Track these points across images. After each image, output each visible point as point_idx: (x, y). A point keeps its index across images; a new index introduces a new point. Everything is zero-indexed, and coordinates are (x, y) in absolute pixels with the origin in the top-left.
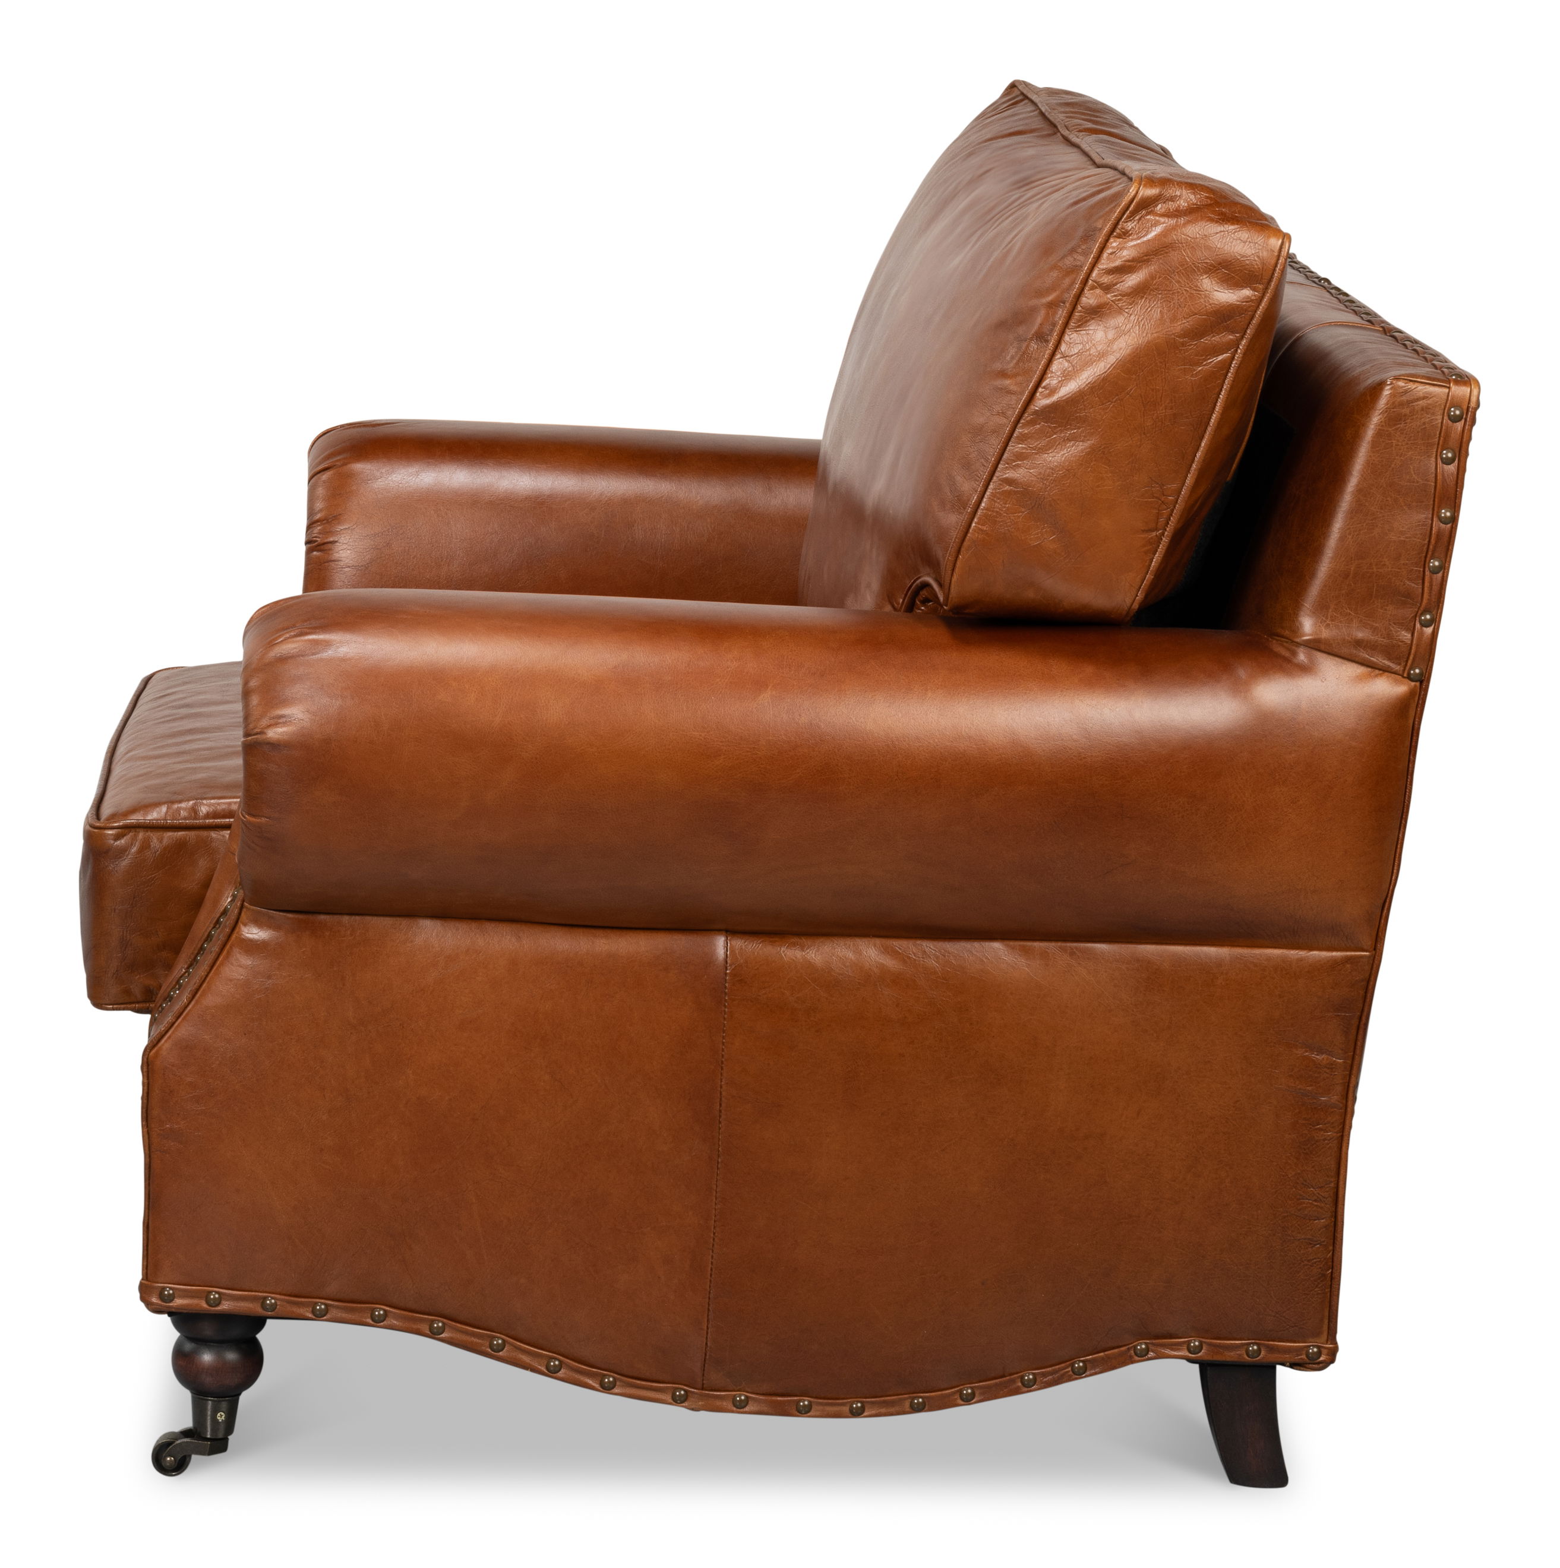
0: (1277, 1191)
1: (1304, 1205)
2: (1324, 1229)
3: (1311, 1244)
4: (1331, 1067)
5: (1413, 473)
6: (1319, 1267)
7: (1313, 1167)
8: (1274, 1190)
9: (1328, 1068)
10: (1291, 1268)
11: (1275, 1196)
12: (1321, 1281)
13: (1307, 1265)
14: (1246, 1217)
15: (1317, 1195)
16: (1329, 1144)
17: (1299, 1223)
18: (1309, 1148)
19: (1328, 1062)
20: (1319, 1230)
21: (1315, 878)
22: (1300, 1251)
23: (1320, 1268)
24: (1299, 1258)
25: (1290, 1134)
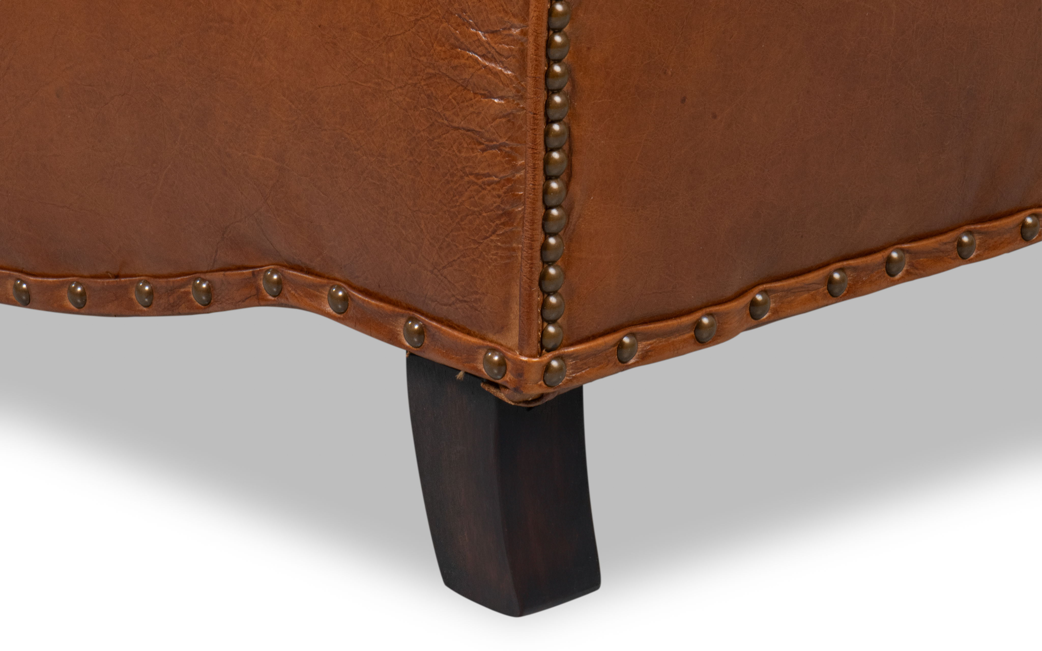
0: (417, 20)
1: (463, 61)
2: (504, 120)
3: (480, 143)
6: (494, 193)
8: (413, 18)
10: (448, 182)
11: (414, 30)
12: (503, 224)
13: (474, 183)
14: (373, 61)
15: (487, 45)
17: (454, 94)
20: (494, 120)
22: (460, 151)
23: (499, 196)
24: (459, 166)
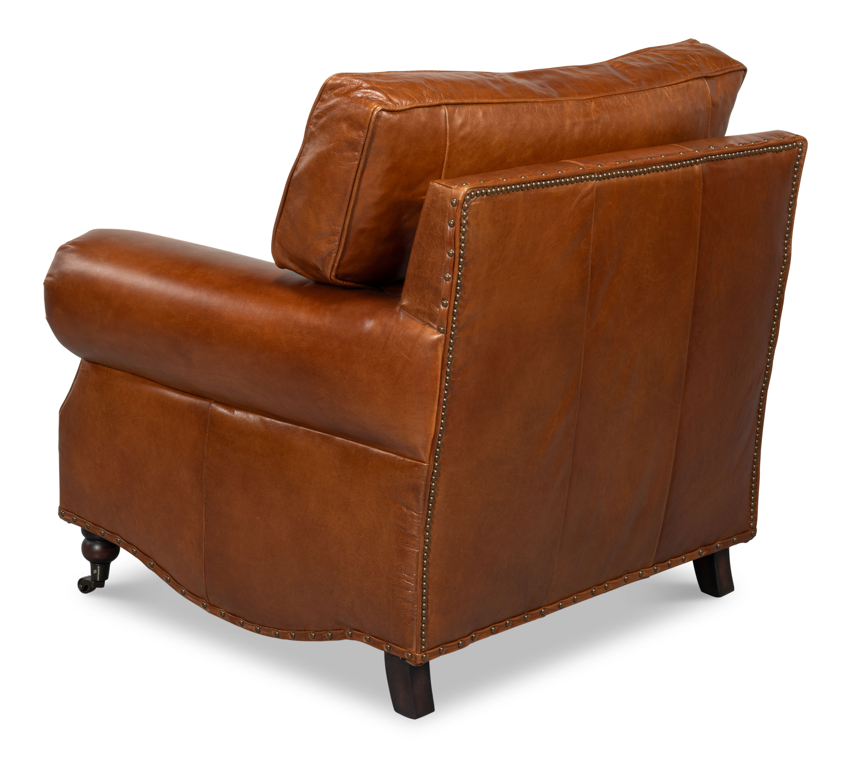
1: (401, 581)
2: (412, 596)
3: (406, 601)
4: (412, 516)
5: (438, 229)
7: (405, 564)
8: (388, 571)
9: (411, 517)
11: (389, 573)
12: (412, 621)
13: (404, 611)
14: (378, 580)
15: (407, 578)
16: (412, 554)
17: (399, 589)
18: (403, 554)
19: (410, 514)
20: (409, 596)
21: (394, 421)
22: (400, 603)
23: (410, 614)
24: (400, 607)
25: (394, 545)
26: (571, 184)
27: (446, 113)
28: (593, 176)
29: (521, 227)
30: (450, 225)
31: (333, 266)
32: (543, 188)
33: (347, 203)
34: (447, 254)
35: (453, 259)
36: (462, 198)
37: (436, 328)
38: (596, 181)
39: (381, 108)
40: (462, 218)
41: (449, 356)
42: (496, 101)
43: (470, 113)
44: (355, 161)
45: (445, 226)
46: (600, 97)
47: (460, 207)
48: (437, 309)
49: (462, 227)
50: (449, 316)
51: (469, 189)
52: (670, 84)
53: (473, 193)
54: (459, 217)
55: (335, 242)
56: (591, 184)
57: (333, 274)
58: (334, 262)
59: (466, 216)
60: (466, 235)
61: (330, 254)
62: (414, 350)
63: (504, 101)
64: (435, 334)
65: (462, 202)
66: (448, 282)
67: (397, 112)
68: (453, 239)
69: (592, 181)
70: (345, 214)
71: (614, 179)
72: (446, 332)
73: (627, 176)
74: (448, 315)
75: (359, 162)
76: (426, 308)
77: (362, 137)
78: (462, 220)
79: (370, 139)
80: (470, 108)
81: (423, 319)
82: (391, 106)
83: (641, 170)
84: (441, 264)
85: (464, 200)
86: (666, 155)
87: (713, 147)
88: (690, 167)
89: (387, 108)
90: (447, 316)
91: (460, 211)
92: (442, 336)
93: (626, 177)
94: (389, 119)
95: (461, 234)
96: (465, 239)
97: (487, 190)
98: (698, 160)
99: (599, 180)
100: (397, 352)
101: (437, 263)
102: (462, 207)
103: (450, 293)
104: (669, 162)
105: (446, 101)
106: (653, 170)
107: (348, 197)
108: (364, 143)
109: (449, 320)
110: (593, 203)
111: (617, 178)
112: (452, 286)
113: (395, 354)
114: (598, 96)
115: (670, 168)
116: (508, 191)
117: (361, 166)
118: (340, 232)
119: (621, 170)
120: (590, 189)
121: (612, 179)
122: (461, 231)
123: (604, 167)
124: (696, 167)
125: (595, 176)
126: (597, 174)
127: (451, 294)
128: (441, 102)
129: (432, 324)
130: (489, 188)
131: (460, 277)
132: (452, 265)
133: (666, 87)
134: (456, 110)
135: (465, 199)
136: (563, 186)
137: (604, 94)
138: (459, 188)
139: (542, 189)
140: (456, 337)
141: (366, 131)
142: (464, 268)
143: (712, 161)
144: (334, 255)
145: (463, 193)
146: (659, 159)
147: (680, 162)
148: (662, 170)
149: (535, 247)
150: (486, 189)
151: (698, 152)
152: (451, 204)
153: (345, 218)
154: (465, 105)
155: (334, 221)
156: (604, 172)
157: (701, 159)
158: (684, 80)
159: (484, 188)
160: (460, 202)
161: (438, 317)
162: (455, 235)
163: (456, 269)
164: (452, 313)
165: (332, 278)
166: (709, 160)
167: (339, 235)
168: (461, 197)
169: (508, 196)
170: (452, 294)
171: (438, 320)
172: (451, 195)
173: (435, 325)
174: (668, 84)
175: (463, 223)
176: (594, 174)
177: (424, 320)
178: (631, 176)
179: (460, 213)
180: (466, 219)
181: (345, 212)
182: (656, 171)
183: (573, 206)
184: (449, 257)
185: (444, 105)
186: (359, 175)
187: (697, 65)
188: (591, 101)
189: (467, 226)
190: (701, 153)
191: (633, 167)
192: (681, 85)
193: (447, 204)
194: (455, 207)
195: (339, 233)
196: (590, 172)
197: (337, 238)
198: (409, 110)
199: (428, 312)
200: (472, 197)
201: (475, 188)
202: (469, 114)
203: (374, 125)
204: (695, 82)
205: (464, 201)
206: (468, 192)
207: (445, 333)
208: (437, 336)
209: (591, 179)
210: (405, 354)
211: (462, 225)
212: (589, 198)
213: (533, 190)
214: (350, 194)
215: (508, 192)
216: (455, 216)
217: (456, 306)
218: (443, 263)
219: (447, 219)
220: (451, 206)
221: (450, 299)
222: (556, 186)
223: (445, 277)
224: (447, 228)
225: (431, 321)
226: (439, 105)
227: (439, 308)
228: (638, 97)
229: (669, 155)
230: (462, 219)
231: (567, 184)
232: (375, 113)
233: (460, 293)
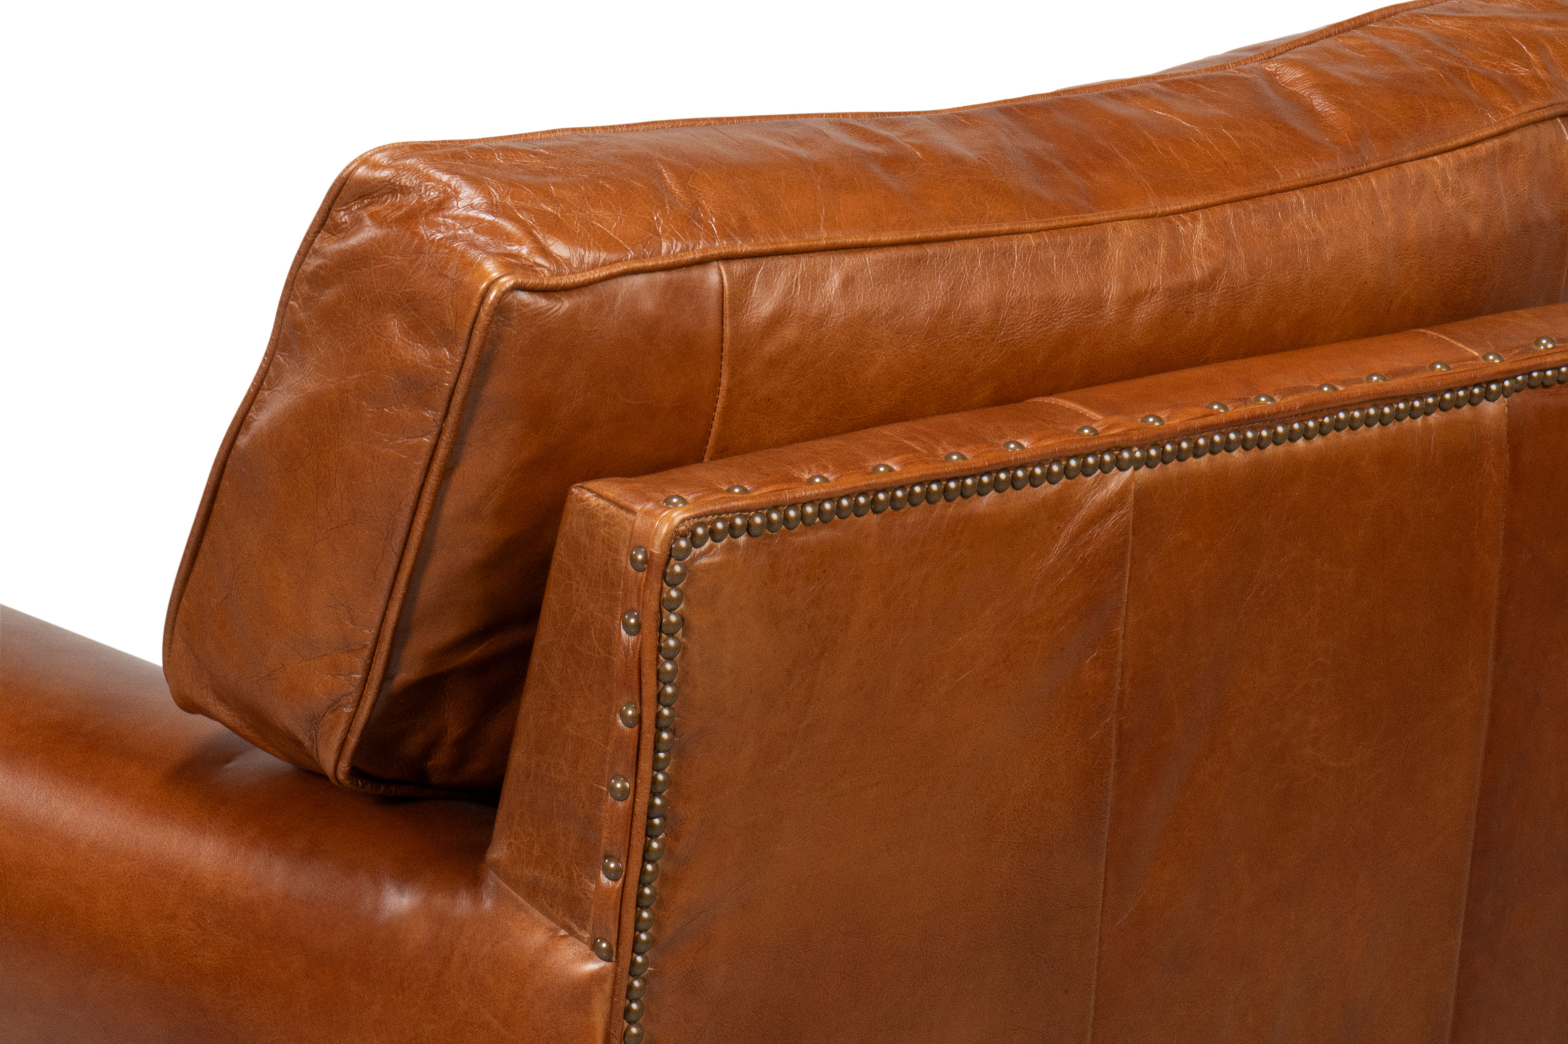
5: (594, 637)
26: (1049, 485)
27: (723, 287)
28: (1126, 455)
29: (870, 626)
30: (626, 625)
31: (344, 742)
32: (948, 500)
33: (395, 560)
34: (618, 715)
35: (635, 736)
36: (661, 547)
37: (586, 940)
38: (1136, 469)
39: (512, 283)
40: (662, 607)
41: (628, 1029)
42: (885, 237)
43: (801, 283)
44: (423, 436)
45: (614, 628)
46: (1223, 203)
47: (657, 574)
48: (590, 884)
49: (664, 635)
50: (624, 909)
51: (688, 519)
52: (1450, 144)
53: (700, 531)
54: (653, 604)
55: (353, 673)
56: (1117, 480)
57: (344, 766)
58: (348, 731)
59: (679, 600)
60: (678, 658)
61: (335, 706)
62: (522, 1007)
63: (912, 236)
64: (587, 959)
65: (662, 561)
66: (620, 804)
67: (563, 293)
68: (636, 672)
69: (1122, 469)
70: (385, 593)
71: (1202, 459)
72: (617, 957)
73: (1246, 449)
74: (621, 907)
75: (434, 441)
76: (560, 877)
77: (447, 367)
78: (664, 615)
79: (472, 376)
80: (803, 261)
81: (550, 909)
82: (546, 271)
83: (1296, 426)
84: (603, 745)
85: (671, 554)
86: (1386, 374)
87: (1550, 340)
88: (1466, 408)
89: (531, 281)
90: (618, 908)
91: (657, 586)
92: (602, 968)
93: (1242, 450)
94: (536, 315)
95: (661, 658)
96: (674, 672)
97: (752, 518)
98: (1493, 387)
99: (1148, 466)
100: (470, 1008)
101: (589, 741)
102: (664, 575)
103: (628, 839)
104: (1390, 398)
105: (721, 246)
106: (1337, 426)
107: (398, 541)
108: (452, 385)
109: (624, 920)
110: (1126, 541)
111: (1211, 456)
112: (632, 817)
113: (466, 1014)
114: (1219, 198)
115: (1398, 416)
116: (826, 518)
117: (442, 452)
118: (369, 643)
119: (1223, 430)
120: (1112, 495)
121: (1191, 460)
122: (659, 649)
123: (1167, 423)
124: (1490, 408)
125: (1132, 454)
126: (1141, 448)
127: (630, 841)
128: (709, 254)
129: (576, 929)
130: (757, 510)
131: (659, 788)
132: (632, 752)
133: (1436, 158)
134: (756, 275)
135: (671, 549)
136: (1019, 492)
137: (1236, 193)
138: (659, 511)
139: (947, 503)
140: (650, 971)
141: (461, 349)
142: (672, 760)
143: (1545, 386)
144: (348, 710)
145: (665, 529)
146: (1358, 389)
147: (1434, 395)
148: (1368, 421)
149: (920, 686)
150: (746, 517)
151: (1497, 361)
152: (631, 564)
153: (388, 602)
154: (786, 256)
155: (351, 609)
156: (1165, 441)
157: (1507, 383)
158: (1494, 130)
159: (742, 511)
160: (656, 560)
161: (593, 910)
162: (640, 659)
163: (645, 765)
164: (634, 900)
165: (341, 777)
166: (1532, 383)
167: (366, 653)
168: (657, 542)
169: (825, 533)
170: (633, 843)
171: (591, 920)
172: (632, 534)
173: (584, 931)
174: (1442, 146)
175: (669, 622)
176: (1129, 449)
177: (554, 913)
178: (1261, 448)
179: (656, 594)
180: (676, 611)
181: (386, 585)
182: (1348, 428)
183: (1057, 549)
184: (625, 727)
185: (717, 260)
186: (432, 480)
187: (1540, 74)
188: (1195, 219)
189: (681, 631)
190: (1507, 366)
191: (1266, 421)
192: (1482, 149)
193: (621, 561)
194: (641, 574)
195: (365, 646)
196: (1114, 442)
197: (359, 663)
198: (604, 283)
199: (563, 891)
200: (695, 541)
201: (706, 515)
202: (796, 285)
203: (487, 333)
204: (1531, 131)
205: (670, 556)
206: (683, 528)
207: (614, 959)
208: (593, 966)
209: (1120, 465)
210: (496, 1018)
211: (663, 629)
212: (1110, 523)
213: (913, 509)
214: (404, 535)
215: (824, 522)
216: (641, 602)
217: (648, 878)
218: (606, 744)
219: (620, 609)
220: (630, 568)
221: (628, 857)
222: (997, 494)
223: (611, 788)
224: (620, 636)
225: (572, 918)
226: (703, 262)
227: (595, 878)
228: (1344, 199)
229: (1396, 374)
230: (664, 610)
231: (1034, 485)
232: (493, 295)
233: (661, 837)
